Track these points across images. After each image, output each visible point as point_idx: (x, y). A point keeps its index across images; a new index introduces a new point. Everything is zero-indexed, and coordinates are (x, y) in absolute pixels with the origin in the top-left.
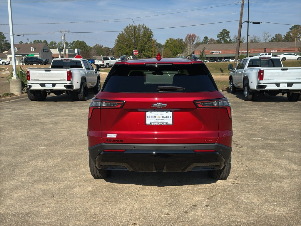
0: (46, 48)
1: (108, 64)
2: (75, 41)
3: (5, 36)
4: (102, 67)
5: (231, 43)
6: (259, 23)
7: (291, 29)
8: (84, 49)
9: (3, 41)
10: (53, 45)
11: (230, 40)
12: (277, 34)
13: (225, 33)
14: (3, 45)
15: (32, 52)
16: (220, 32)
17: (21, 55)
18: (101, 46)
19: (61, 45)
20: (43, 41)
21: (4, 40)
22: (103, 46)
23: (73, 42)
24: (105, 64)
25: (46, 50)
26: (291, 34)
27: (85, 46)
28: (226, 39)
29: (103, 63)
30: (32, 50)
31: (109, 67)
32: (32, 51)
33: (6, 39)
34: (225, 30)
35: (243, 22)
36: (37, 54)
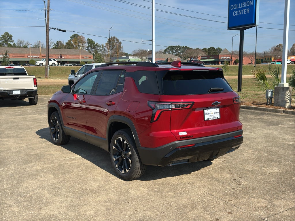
5: (16, 47)
6: (65, 31)
7: (71, 37)
11: (14, 44)
12: (58, 41)
13: (7, 36)
16: (2, 35)
26: (72, 42)
28: (9, 42)
34: (7, 34)
35: (50, 28)
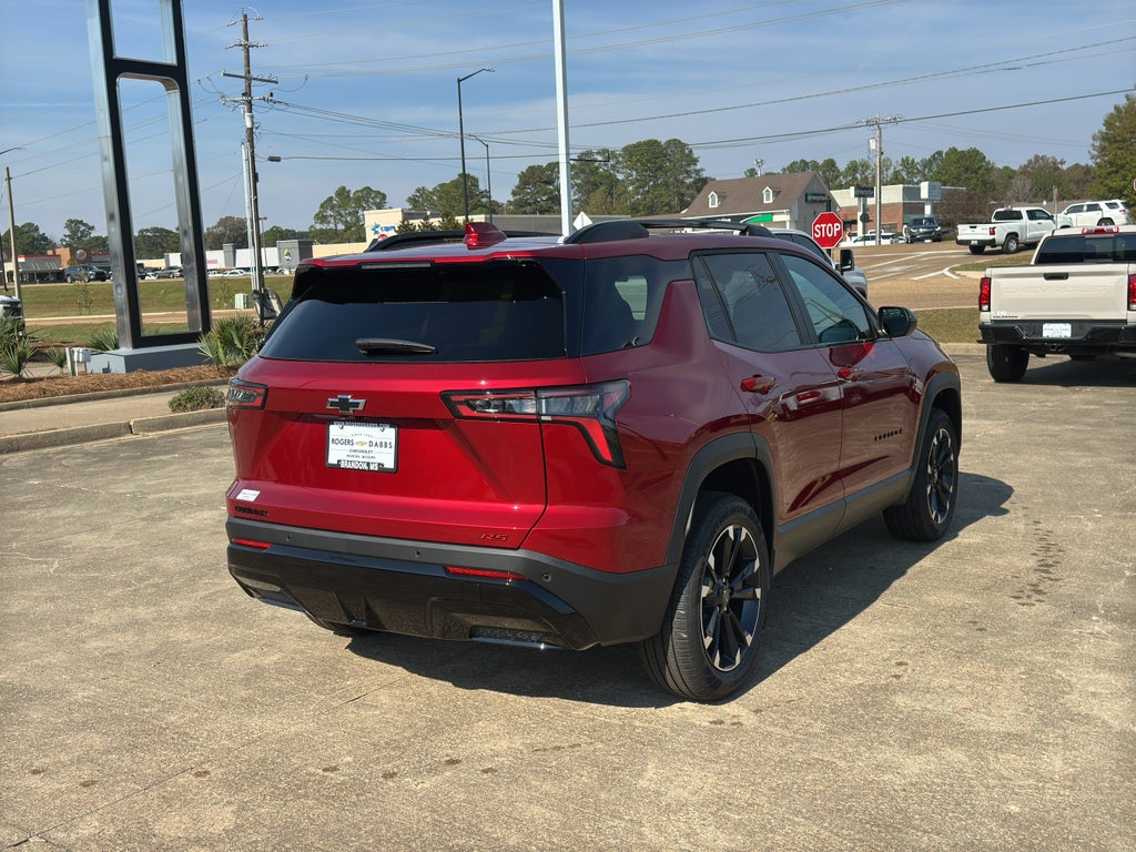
0: (815, 189)
1: (1012, 236)
2: (940, 153)
3: (695, 156)
4: (988, 248)
8: (974, 181)
9: (687, 172)
10: (858, 175)
14: (688, 188)
15: (768, 207)
17: (729, 220)
18: (1054, 163)
19: (887, 170)
20: (820, 162)
21: (692, 168)
22: (1062, 163)
23: (933, 156)
24: (1000, 237)
25: (816, 195)
27: (979, 168)
29: (992, 233)
30: (768, 199)
31: (1018, 250)
32: (765, 202)
33: (698, 167)
36: (783, 213)
